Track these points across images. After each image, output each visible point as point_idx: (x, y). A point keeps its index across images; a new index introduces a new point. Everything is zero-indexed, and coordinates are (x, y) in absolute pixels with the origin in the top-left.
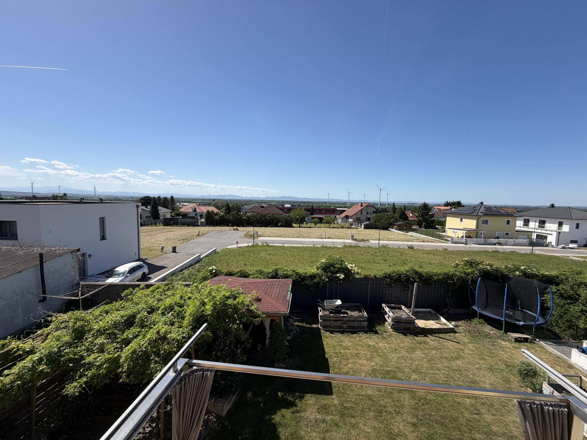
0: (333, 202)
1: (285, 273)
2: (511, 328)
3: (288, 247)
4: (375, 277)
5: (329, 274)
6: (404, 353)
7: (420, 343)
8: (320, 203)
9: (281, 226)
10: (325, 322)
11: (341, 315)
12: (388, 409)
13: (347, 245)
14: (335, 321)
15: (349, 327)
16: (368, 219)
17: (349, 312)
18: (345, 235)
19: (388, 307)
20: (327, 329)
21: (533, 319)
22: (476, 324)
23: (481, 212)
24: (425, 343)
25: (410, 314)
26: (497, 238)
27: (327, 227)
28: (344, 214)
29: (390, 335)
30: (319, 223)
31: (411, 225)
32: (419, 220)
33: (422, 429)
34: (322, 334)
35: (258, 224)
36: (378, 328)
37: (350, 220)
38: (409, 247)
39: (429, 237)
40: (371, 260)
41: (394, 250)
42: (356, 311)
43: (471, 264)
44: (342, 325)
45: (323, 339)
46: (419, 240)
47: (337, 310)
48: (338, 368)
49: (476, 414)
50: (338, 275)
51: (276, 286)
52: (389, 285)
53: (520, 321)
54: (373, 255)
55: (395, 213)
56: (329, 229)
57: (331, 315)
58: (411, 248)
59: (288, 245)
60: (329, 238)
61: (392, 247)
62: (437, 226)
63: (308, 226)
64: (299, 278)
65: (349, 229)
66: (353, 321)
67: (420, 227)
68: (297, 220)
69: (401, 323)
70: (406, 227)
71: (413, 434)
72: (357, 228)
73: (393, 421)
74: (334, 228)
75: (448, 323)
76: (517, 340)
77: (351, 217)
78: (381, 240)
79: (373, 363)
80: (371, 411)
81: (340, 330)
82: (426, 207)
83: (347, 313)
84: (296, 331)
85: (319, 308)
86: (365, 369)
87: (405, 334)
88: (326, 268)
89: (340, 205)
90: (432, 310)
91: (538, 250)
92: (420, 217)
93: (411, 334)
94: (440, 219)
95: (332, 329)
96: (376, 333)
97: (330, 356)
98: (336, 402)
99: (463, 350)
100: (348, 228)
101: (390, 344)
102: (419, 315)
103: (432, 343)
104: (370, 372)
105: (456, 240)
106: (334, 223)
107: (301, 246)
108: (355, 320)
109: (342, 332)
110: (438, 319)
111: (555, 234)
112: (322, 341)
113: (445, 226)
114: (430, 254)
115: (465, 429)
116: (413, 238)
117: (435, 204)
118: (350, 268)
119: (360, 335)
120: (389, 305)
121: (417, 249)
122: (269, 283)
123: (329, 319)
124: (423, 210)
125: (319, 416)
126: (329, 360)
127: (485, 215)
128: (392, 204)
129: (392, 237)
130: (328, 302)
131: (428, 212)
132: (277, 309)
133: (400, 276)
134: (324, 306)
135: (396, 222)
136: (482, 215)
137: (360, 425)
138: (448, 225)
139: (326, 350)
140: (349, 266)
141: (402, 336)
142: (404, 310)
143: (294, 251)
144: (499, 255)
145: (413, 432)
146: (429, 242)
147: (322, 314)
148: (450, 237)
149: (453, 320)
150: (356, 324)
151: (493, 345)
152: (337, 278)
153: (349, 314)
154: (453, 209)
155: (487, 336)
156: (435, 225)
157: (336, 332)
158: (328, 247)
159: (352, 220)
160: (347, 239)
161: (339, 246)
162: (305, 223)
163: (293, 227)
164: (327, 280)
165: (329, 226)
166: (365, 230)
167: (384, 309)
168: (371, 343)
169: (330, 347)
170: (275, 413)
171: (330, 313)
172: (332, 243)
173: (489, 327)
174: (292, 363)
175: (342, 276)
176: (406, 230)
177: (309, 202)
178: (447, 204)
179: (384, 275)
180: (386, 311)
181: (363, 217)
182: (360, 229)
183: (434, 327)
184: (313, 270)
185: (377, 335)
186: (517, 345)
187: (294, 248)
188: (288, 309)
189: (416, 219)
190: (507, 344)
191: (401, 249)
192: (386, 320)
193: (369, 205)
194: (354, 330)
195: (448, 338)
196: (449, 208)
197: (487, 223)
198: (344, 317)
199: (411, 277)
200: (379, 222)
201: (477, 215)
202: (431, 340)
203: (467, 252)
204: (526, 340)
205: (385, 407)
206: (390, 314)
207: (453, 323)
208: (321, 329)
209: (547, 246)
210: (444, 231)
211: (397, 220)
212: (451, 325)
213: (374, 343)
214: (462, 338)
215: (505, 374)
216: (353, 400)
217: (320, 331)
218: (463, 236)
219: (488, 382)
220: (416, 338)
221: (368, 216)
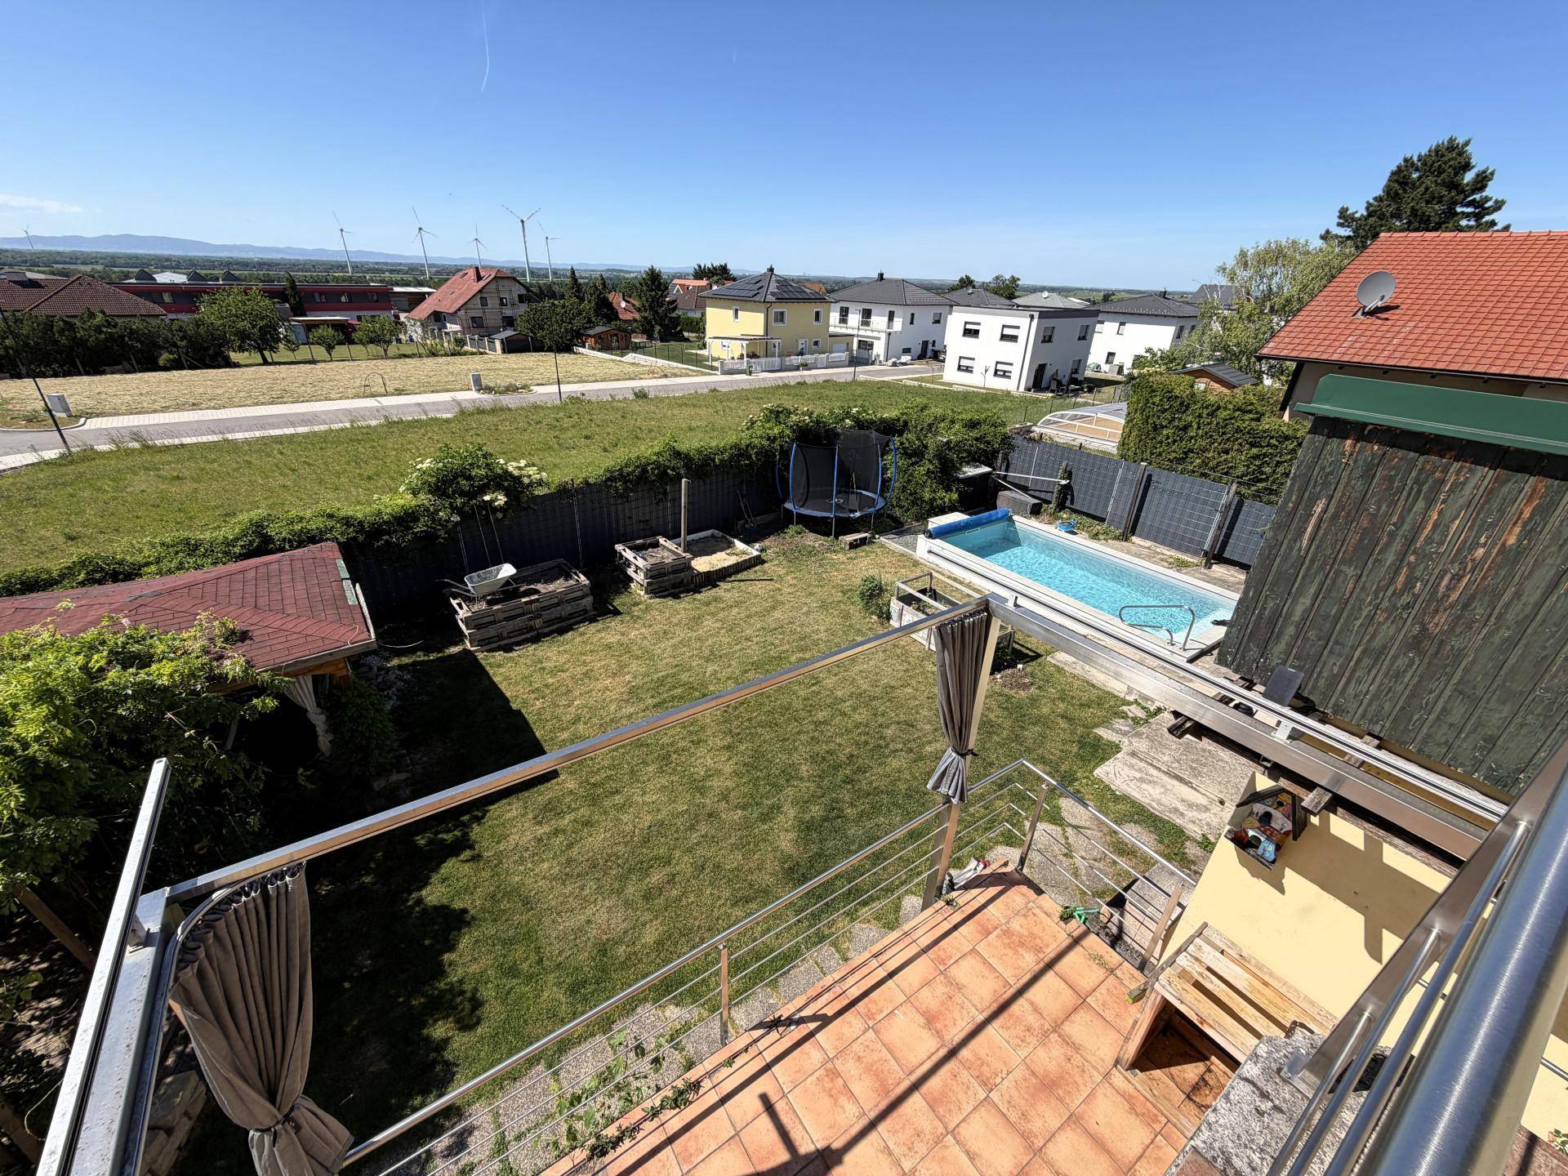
0: (367, 263)
1: (297, 527)
2: (845, 526)
3: (247, 442)
4: (587, 483)
5: (459, 501)
6: (681, 634)
7: (708, 604)
8: (314, 266)
9: (177, 365)
10: (482, 631)
11: (524, 600)
12: (680, 745)
13: (469, 407)
14: (507, 619)
15: (549, 623)
16: (509, 322)
17: (539, 587)
18: (451, 378)
19: (631, 548)
20: (494, 645)
21: (873, 502)
22: (792, 536)
23: (773, 294)
24: (716, 599)
25: (680, 551)
26: (801, 354)
27: (376, 358)
28: (424, 310)
29: (648, 608)
30: (340, 343)
31: (628, 334)
32: (645, 318)
33: (742, 748)
34: (483, 663)
35: (48, 365)
36: (618, 602)
37: (452, 327)
38: (635, 394)
39: (675, 364)
40: (553, 442)
41: (604, 406)
42: (558, 578)
43: (777, 415)
44: (532, 623)
45: (491, 672)
46: (653, 373)
47: (508, 591)
48: (551, 719)
49: (813, 685)
50: (487, 498)
51: (286, 577)
52: (621, 496)
53: (855, 511)
54: (552, 427)
55: (582, 299)
56: (389, 362)
57: (495, 608)
58: (641, 395)
59: (247, 435)
60: (399, 392)
61: (594, 399)
62: (686, 334)
63: (299, 358)
64: (357, 532)
65: (458, 359)
66: (558, 604)
67: (650, 337)
68: (243, 336)
69: (664, 575)
70: (617, 341)
71: (731, 762)
72: (481, 353)
73: (693, 759)
74: (405, 356)
75: (749, 549)
76: (854, 546)
77: (453, 317)
78: (564, 383)
79: (628, 678)
80: (648, 765)
81: (528, 636)
82: (655, 282)
83: (536, 592)
84: (405, 681)
85: (454, 602)
86: (614, 695)
87: (676, 596)
88: (443, 485)
89: (399, 277)
90: (716, 532)
91: (863, 373)
92: (646, 310)
93: (688, 591)
94: (691, 315)
95: (506, 642)
96: (617, 613)
97: (525, 702)
98: (571, 785)
99: (779, 590)
100: (453, 355)
101: (650, 626)
102: (695, 548)
103: (729, 595)
104: (625, 697)
105: (729, 366)
106: (399, 341)
107: (301, 430)
108: (561, 600)
109: (536, 640)
110: (730, 545)
111: (883, 336)
112: (490, 678)
113: (704, 332)
114: (686, 404)
115: (803, 714)
116: (640, 369)
117: (673, 271)
118: (516, 473)
119: (581, 630)
120: (631, 544)
121: (657, 397)
122: (251, 574)
123: (492, 619)
124: (651, 290)
125: (541, 831)
126: (523, 711)
127: (780, 300)
128: (569, 274)
129: (591, 370)
130: (475, 579)
131: (662, 296)
132: (327, 642)
133: (644, 471)
134: (469, 591)
135: (591, 328)
136: (773, 299)
137: (635, 798)
138: (711, 329)
139: (508, 694)
140: (511, 467)
141: (670, 602)
142: (664, 547)
143: (282, 453)
144: (809, 391)
145: (730, 758)
146: (675, 375)
147: (470, 614)
148: (716, 360)
149: (756, 541)
150: (567, 609)
151: (821, 566)
152: (486, 509)
153: (543, 591)
154: (715, 287)
155: (811, 552)
156: (681, 332)
157: (519, 643)
158: (409, 422)
159: (457, 328)
160: (462, 390)
161: (445, 416)
162: (281, 346)
163: (237, 365)
164: (456, 518)
165: (385, 351)
166: (509, 356)
167: (621, 556)
168: (611, 638)
169: (517, 683)
170: (425, 882)
171: (490, 603)
172: (417, 409)
173: (812, 536)
174: (425, 759)
175: (501, 499)
176: (618, 348)
177: (264, 264)
178: (700, 273)
179: (609, 475)
180: (627, 560)
181: (492, 317)
182: (491, 355)
183: (726, 564)
184: (399, 499)
185: (619, 618)
186: (852, 554)
187: (278, 440)
188: (369, 631)
189: (637, 316)
190: (841, 557)
191: (619, 401)
192: (631, 579)
193: (505, 277)
194: (564, 624)
195: (753, 577)
196: (704, 282)
197: (782, 320)
198: (531, 602)
199: (669, 467)
200: (543, 329)
201: (764, 301)
202: (727, 590)
203: (755, 391)
204: (863, 541)
205: (672, 744)
206: (637, 564)
207: (757, 546)
208: (476, 651)
209: (873, 363)
210: (704, 346)
211: (590, 321)
212: (753, 551)
213: (619, 637)
214: (776, 568)
215: (842, 606)
216: (606, 763)
217: (475, 657)
218: (742, 355)
219: (822, 628)
220: (698, 596)
221: (508, 312)
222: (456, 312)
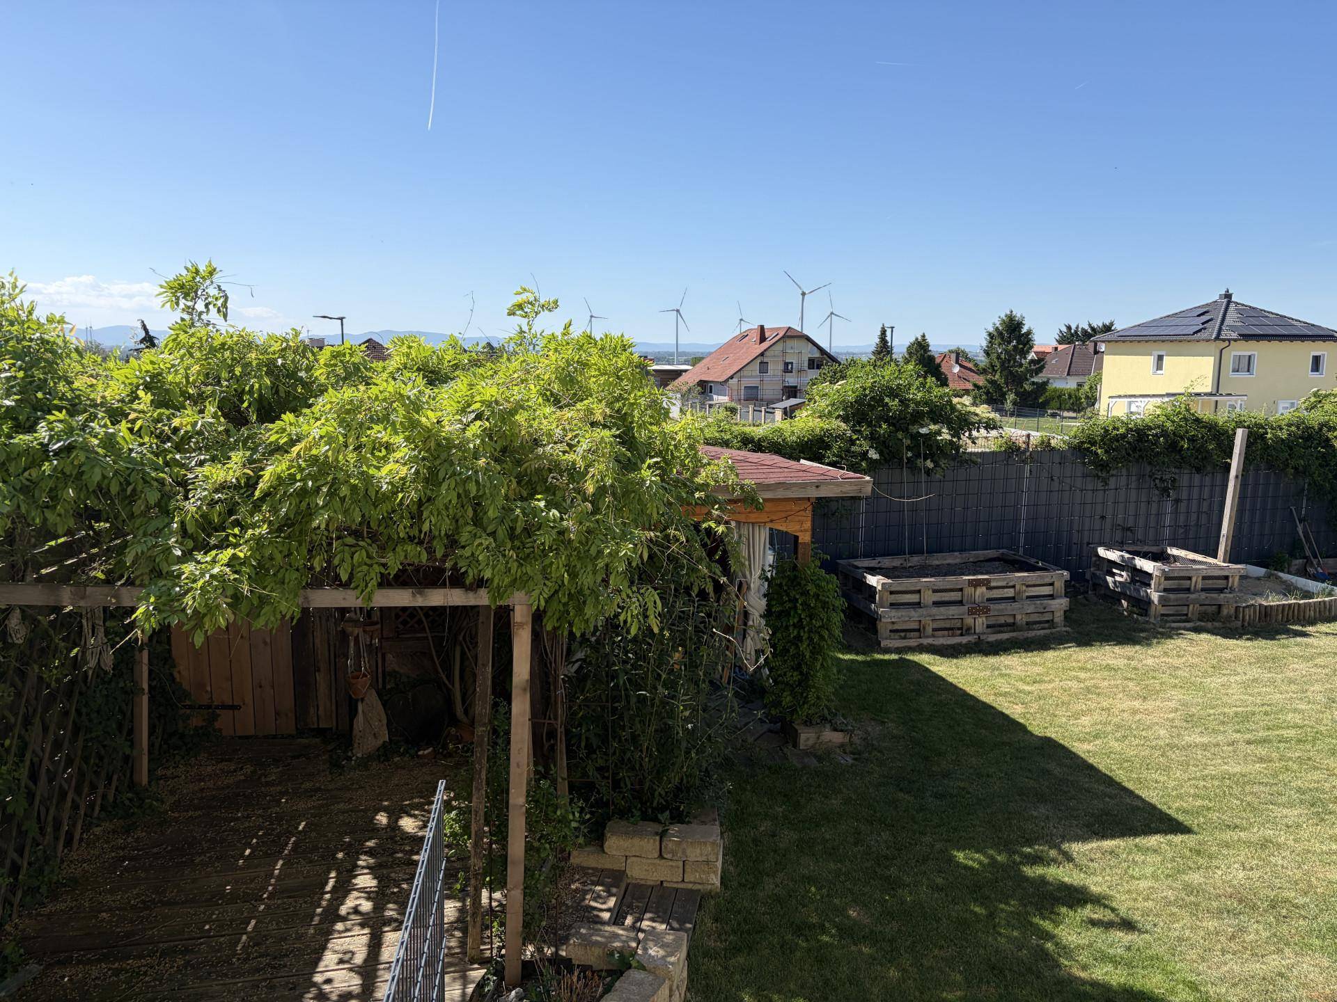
10: (900, 613)
11: (967, 577)
14: (937, 604)
16: (791, 393)
20: (912, 642)
25: (1213, 562)
37: (720, 398)
44: (971, 620)
50: (924, 430)
57: (925, 579)
66: (1012, 600)
69: (1188, 591)
77: (722, 387)
81: (964, 640)
82: (1014, 332)
90: (1252, 568)
95: (931, 641)
108: (1018, 594)
123: (915, 597)
127: (1246, 337)
150: (1027, 610)
156: (1044, 405)
159: (726, 398)
180: (1115, 564)
181: (771, 386)
189: (979, 381)
193: (796, 335)
194: (1019, 635)
197: (1248, 370)
198: (977, 584)
201: (1217, 338)
206: (1142, 566)
222: (727, 381)
